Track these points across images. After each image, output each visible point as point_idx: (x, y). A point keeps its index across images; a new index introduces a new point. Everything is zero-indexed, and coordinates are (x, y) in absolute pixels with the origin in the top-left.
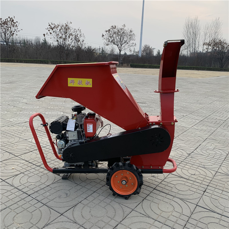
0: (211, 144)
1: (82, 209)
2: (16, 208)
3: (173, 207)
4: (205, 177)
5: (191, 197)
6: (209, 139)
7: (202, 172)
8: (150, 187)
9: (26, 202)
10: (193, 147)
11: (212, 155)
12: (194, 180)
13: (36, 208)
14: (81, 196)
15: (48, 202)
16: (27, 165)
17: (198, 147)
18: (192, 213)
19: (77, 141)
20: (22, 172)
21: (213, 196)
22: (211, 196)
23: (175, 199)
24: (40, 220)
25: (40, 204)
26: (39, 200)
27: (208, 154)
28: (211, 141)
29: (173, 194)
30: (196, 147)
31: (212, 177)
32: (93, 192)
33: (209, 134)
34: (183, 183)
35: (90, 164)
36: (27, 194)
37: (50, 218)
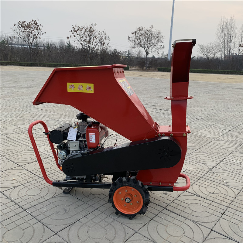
0: (238, 157)
1: (79, 229)
2: (9, 224)
3: (184, 230)
4: (226, 197)
5: (206, 220)
6: (236, 152)
7: (223, 191)
8: (160, 206)
9: (20, 218)
10: (216, 160)
11: (237, 171)
12: (212, 199)
13: (29, 225)
14: (81, 213)
15: (43, 218)
16: (30, 176)
17: (222, 161)
18: (205, 239)
19: (79, 151)
20: (22, 184)
21: (233, 220)
22: (230, 219)
23: (187, 222)
24: (31, 239)
25: (35, 221)
26: (35, 216)
27: (233, 169)
28: (238, 154)
29: (185, 215)
30: (219, 161)
31: (234, 197)
32: (95, 209)
33: (237, 146)
34: (199, 202)
35: (93, 177)
36: (23, 208)
37: (42, 237)
